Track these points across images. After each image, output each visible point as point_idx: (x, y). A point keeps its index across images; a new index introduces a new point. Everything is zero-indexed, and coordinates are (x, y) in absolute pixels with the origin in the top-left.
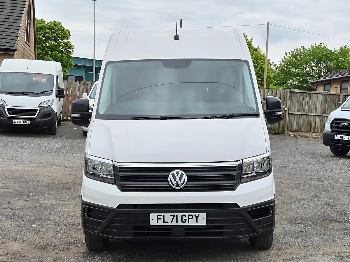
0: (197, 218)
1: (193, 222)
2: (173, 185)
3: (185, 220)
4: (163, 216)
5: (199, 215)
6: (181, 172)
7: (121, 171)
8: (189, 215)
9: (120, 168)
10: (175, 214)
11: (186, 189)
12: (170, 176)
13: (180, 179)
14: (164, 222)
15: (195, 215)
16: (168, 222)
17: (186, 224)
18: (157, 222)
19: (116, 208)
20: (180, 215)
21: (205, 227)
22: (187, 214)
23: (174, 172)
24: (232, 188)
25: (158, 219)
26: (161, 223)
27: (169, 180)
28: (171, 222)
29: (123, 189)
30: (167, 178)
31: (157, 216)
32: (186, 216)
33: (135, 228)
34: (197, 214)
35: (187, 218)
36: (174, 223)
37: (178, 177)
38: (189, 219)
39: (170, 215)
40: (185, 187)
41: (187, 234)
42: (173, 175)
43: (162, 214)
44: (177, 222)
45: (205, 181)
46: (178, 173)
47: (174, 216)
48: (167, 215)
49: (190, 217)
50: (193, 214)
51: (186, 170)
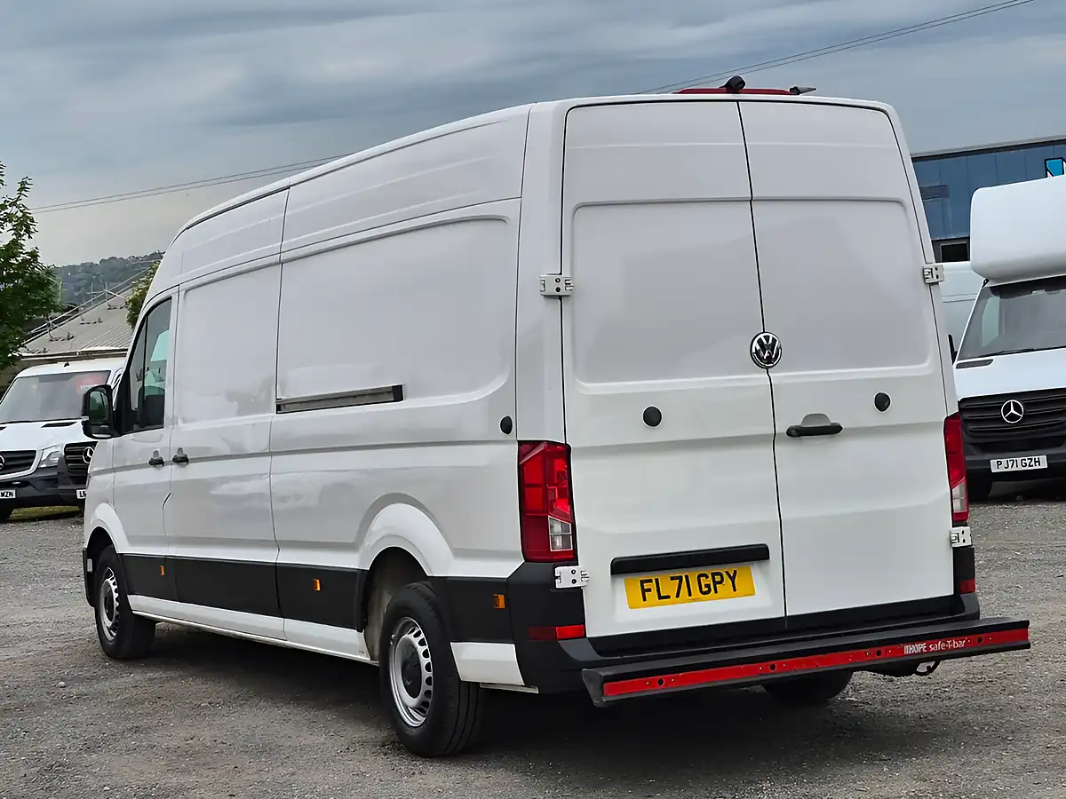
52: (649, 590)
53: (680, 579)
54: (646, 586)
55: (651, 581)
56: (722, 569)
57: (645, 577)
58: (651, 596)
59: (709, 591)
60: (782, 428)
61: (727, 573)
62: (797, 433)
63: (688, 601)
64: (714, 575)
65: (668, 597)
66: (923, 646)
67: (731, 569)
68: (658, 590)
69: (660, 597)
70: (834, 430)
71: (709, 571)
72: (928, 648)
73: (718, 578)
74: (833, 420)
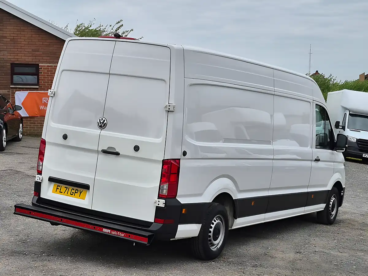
52: (58, 189)
53: (67, 188)
54: (58, 187)
55: (60, 186)
56: (79, 189)
57: (59, 184)
58: (58, 190)
59: (73, 194)
60: (100, 149)
61: (80, 191)
62: (104, 152)
63: (66, 195)
64: (76, 190)
65: (62, 192)
66: (109, 231)
67: (81, 189)
68: (60, 190)
69: (60, 192)
70: (117, 154)
71: (75, 188)
72: (111, 232)
73: (77, 191)
74: (117, 150)
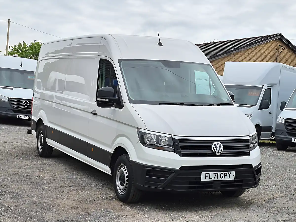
0: (229, 175)
1: (227, 178)
2: (216, 152)
3: (223, 176)
4: (209, 174)
5: (231, 173)
6: (219, 143)
7: (180, 142)
8: (225, 173)
9: (179, 140)
10: (217, 173)
11: (223, 155)
12: (213, 146)
13: (220, 148)
14: (210, 178)
15: (229, 173)
16: (212, 178)
17: (223, 179)
18: (206, 178)
19: (179, 169)
20: (220, 173)
21: (234, 181)
22: (224, 172)
23: (216, 143)
24: (248, 154)
25: (206, 176)
26: (208, 179)
27: (213, 148)
28: (214, 178)
29: (183, 155)
30: (211, 147)
31: (206, 174)
32: (223, 174)
33: (190, 183)
34: (230, 172)
35: (223, 175)
36: (216, 179)
37: (218, 147)
38: (225, 175)
39: (214, 173)
40: (222, 153)
41: (222, 187)
42: (215, 145)
43: (209, 173)
44: (217, 178)
45: (232, 149)
46: (218, 144)
47: (216, 174)
48: (212, 173)
49: (226, 174)
50: (227, 172)
51: (222, 142)
